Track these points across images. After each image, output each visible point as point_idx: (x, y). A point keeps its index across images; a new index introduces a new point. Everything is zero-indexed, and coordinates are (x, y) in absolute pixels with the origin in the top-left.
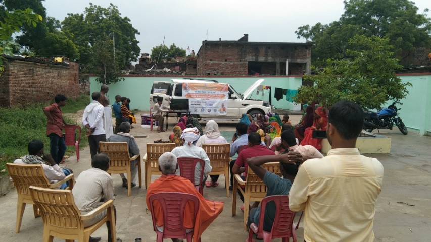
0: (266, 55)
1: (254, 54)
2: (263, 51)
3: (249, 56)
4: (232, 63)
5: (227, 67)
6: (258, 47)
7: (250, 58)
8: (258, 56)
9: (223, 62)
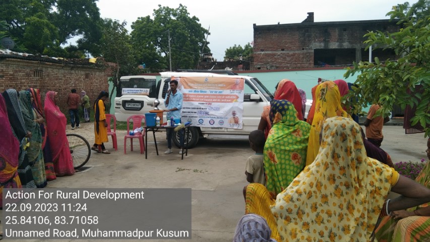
0: (340, 40)
1: (322, 39)
2: (335, 33)
3: (315, 42)
4: (291, 53)
5: (285, 58)
6: (327, 28)
7: (317, 45)
8: (328, 41)
9: (279, 53)
